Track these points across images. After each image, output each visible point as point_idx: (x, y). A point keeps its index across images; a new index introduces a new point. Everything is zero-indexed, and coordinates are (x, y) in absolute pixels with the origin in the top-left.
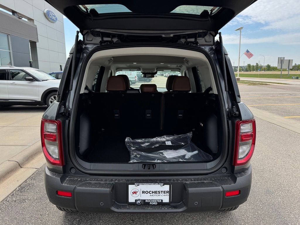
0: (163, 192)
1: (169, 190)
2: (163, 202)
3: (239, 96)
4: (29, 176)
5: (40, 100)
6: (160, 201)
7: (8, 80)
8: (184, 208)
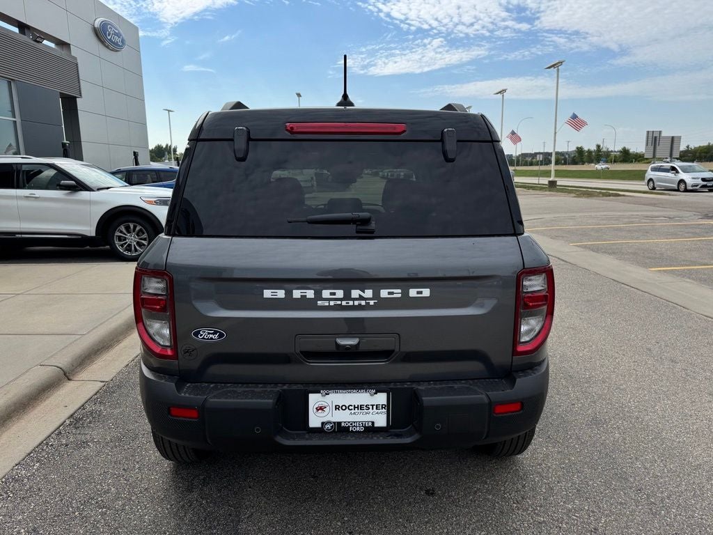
0: (375, 407)
1: (386, 404)
2: (376, 425)
3: (521, 223)
4: (89, 396)
5: (93, 234)
6: (370, 424)
8: (416, 437)
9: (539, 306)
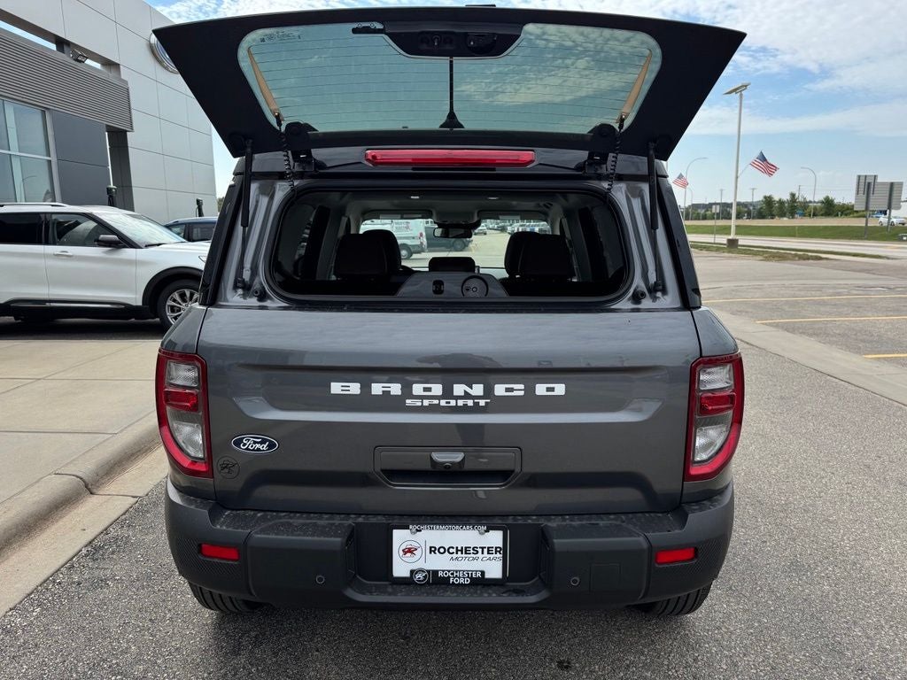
0: (486, 550)
1: (501, 546)
2: (487, 576)
3: (697, 291)
4: (115, 517)
5: (140, 303)
6: (479, 575)
7: (47, 243)
8: (544, 594)
9: (722, 410)
